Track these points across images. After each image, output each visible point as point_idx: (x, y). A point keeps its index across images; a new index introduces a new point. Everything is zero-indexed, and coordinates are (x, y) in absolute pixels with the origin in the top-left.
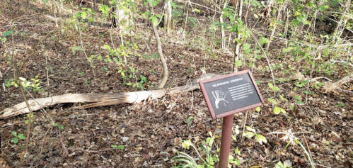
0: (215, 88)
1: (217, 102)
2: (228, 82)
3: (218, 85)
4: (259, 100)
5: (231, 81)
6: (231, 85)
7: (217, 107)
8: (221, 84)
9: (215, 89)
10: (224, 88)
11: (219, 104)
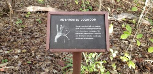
0: (62, 21)
1: (58, 36)
2: (77, 20)
3: (66, 20)
4: (104, 47)
5: (82, 20)
6: (80, 23)
7: (56, 41)
8: (69, 20)
9: (61, 23)
10: (72, 25)
11: (58, 39)
